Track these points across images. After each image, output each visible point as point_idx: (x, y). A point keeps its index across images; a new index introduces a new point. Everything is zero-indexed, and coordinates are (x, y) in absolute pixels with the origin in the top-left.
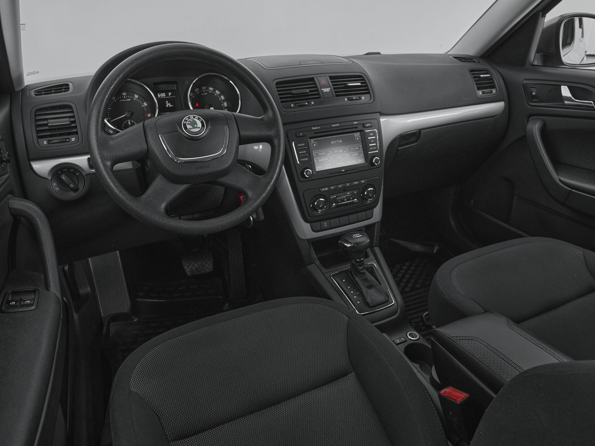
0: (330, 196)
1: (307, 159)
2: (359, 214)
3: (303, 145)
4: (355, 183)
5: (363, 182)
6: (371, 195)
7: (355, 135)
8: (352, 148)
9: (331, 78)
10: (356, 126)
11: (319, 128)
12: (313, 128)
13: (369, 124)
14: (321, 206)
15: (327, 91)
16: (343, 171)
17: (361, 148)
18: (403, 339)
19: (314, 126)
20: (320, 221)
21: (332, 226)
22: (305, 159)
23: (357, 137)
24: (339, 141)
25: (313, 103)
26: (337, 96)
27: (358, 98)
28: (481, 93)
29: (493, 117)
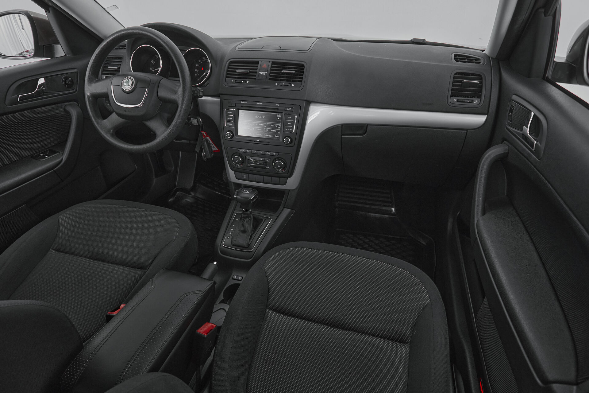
0: (246, 156)
1: (232, 124)
2: (272, 178)
3: (231, 113)
4: (268, 153)
5: (274, 154)
6: (279, 167)
7: (277, 115)
8: (272, 125)
9: (273, 63)
10: (277, 108)
11: (246, 103)
12: (241, 102)
13: (290, 109)
14: (237, 161)
15: (263, 74)
16: (257, 140)
17: (279, 127)
18: (240, 278)
19: (243, 101)
20: (241, 172)
21: (249, 179)
22: (231, 124)
23: (278, 117)
24: (262, 117)
25: (248, 82)
26: (270, 79)
27: (289, 85)
28: (455, 100)
29: (467, 130)
